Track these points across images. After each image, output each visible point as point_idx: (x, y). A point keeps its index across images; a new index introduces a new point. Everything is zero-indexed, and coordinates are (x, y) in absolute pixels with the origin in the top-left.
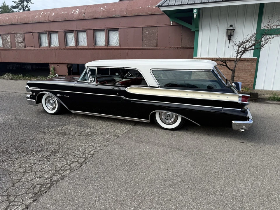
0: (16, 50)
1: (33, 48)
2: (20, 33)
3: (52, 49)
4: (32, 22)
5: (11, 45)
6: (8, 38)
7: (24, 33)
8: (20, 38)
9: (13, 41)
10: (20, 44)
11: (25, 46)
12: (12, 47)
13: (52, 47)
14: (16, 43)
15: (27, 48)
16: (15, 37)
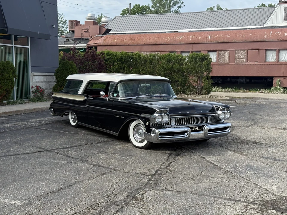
0: (234, 65)
1: (257, 63)
2: (244, 50)
3: (281, 64)
4: (260, 40)
5: (229, 60)
6: (226, 54)
7: (248, 50)
8: (241, 54)
9: (232, 57)
10: (241, 60)
11: (247, 61)
12: (229, 62)
13: (280, 62)
14: (235, 59)
15: (250, 63)
16: (235, 53)
